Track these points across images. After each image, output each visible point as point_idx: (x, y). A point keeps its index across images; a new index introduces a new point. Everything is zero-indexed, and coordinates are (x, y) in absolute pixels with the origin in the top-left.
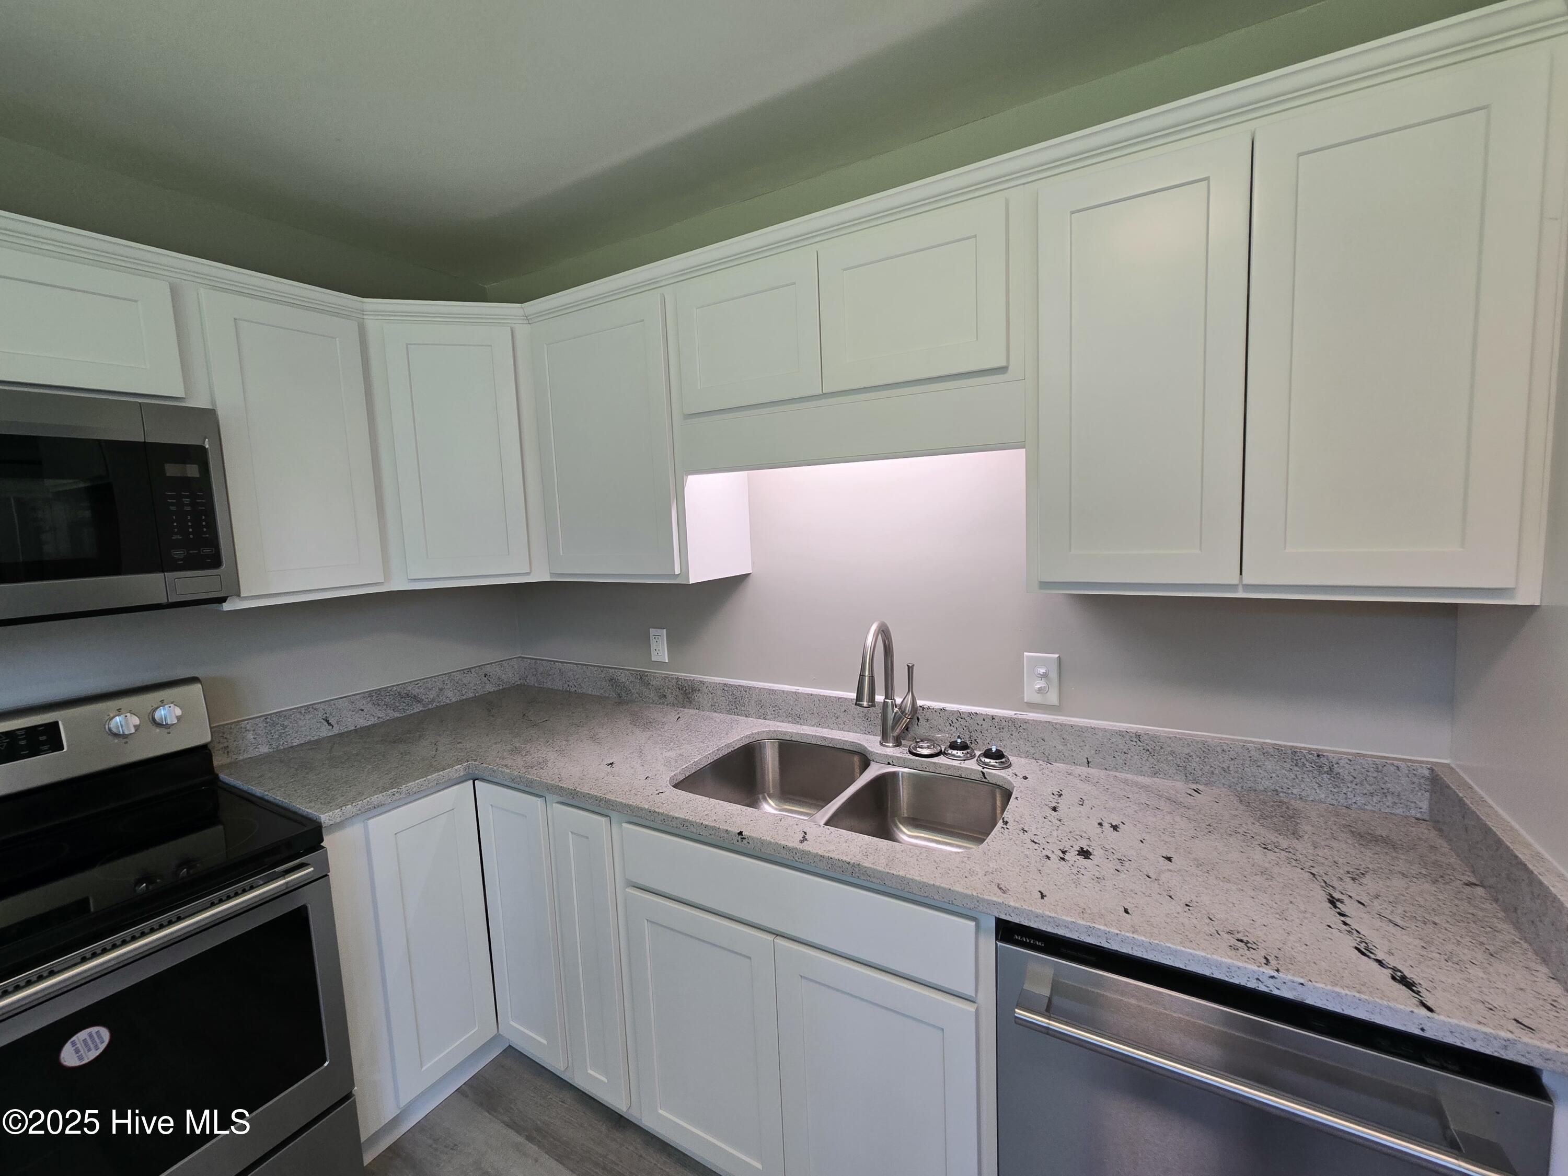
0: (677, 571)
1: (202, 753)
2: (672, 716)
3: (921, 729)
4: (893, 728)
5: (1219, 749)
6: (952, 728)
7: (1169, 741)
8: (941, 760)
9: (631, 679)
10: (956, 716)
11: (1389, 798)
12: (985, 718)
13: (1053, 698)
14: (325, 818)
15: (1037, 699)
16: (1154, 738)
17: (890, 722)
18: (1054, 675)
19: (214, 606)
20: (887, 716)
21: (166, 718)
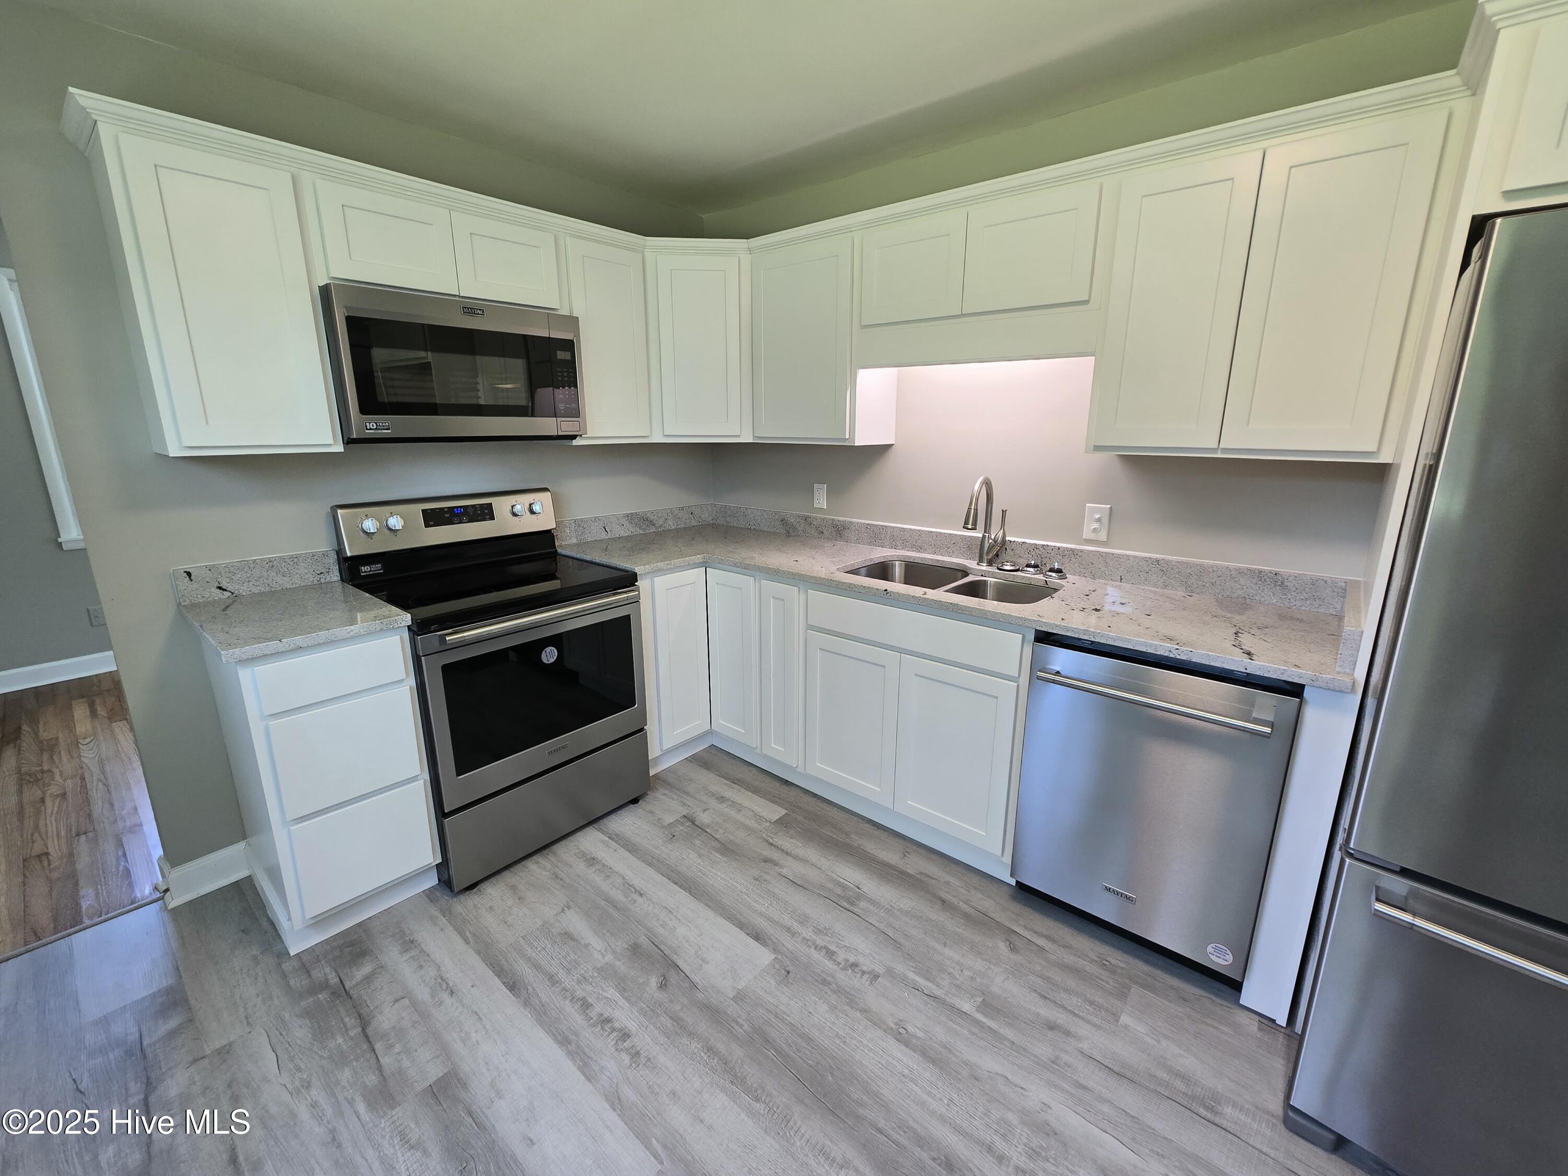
0: (847, 437)
1: (548, 533)
2: (830, 544)
3: (1007, 554)
4: (988, 553)
5: (1211, 570)
6: (1029, 555)
7: (1178, 565)
8: (1019, 573)
9: (797, 520)
10: (1033, 547)
11: (1317, 601)
12: (1053, 548)
13: (1103, 536)
14: (637, 569)
15: (1092, 536)
16: (1167, 562)
17: (986, 548)
18: (1105, 521)
20: (984, 546)
21: (536, 508)
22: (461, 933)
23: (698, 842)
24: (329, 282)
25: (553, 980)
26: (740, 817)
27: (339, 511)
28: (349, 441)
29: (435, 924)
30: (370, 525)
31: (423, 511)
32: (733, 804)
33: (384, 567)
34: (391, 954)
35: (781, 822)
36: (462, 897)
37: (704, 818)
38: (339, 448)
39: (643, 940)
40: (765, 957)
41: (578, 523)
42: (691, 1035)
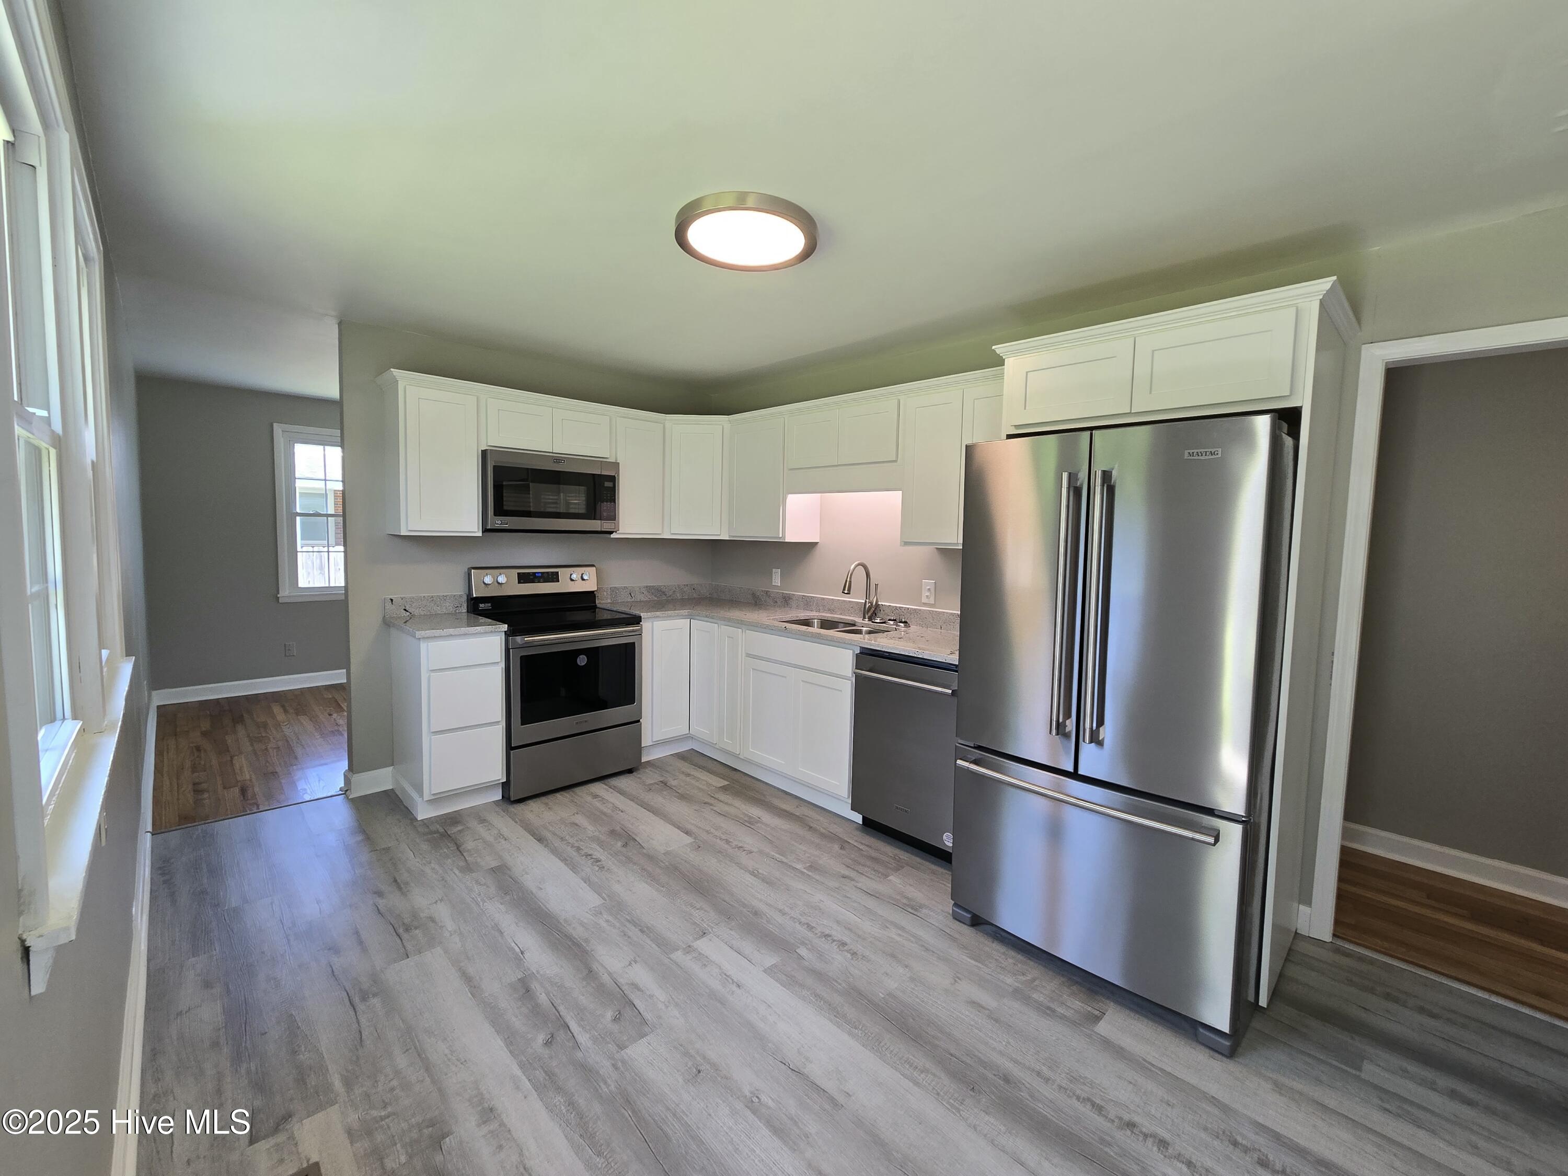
0: (781, 536)
1: (592, 593)
3: (881, 614)
4: (867, 612)
8: (884, 625)
9: (762, 594)
10: (893, 609)
12: (905, 609)
13: (932, 601)
14: (642, 615)
15: (926, 601)
17: (865, 609)
18: (933, 593)
19: (607, 536)
21: (585, 577)
22: (513, 820)
23: (665, 793)
24: (487, 448)
25: (562, 839)
26: (697, 784)
27: (473, 571)
28: (485, 530)
29: (498, 814)
30: (488, 580)
31: (518, 573)
32: (695, 778)
33: (492, 606)
34: (473, 824)
35: (724, 789)
36: (515, 806)
37: (673, 783)
38: (480, 534)
39: (618, 828)
40: (688, 840)
41: (613, 590)
42: (635, 864)
